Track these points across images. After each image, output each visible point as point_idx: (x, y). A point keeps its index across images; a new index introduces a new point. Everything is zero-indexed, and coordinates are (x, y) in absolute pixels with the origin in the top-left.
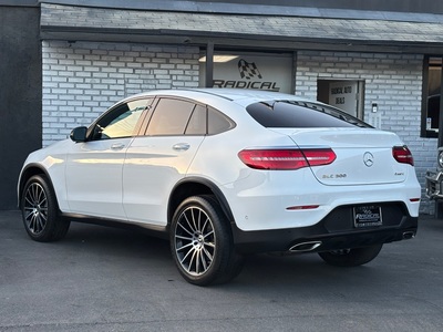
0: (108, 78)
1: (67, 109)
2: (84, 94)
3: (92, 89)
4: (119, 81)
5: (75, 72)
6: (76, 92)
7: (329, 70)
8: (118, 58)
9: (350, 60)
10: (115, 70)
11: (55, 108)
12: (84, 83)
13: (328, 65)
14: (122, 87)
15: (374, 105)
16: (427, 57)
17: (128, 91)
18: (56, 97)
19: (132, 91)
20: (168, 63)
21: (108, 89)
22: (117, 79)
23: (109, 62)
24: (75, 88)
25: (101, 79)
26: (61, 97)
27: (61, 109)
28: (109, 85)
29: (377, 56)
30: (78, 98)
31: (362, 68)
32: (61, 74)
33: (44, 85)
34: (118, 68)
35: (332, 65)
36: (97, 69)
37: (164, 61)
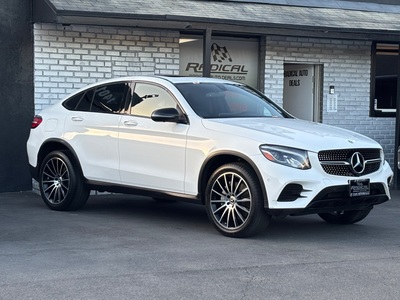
0: (96, 60)
1: (57, 91)
2: (73, 77)
3: (81, 71)
4: (107, 64)
5: (65, 55)
6: (66, 74)
7: (293, 54)
8: (105, 41)
9: (311, 45)
10: (102, 53)
11: (47, 91)
12: (74, 65)
13: (293, 49)
14: (109, 70)
15: (331, 87)
16: (375, 43)
17: (115, 73)
18: (47, 79)
19: (118, 74)
20: (151, 46)
21: (97, 72)
22: (104, 62)
23: (97, 45)
24: (65, 70)
25: (90, 61)
26: (53, 79)
27: (53, 91)
28: (97, 67)
29: (334, 41)
30: (68, 80)
31: (321, 53)
32: (53, 56)
33: (36, 67)
34: (105, 51)
35: (296, 50)
36: (86, 52)
37: (148, 44)
